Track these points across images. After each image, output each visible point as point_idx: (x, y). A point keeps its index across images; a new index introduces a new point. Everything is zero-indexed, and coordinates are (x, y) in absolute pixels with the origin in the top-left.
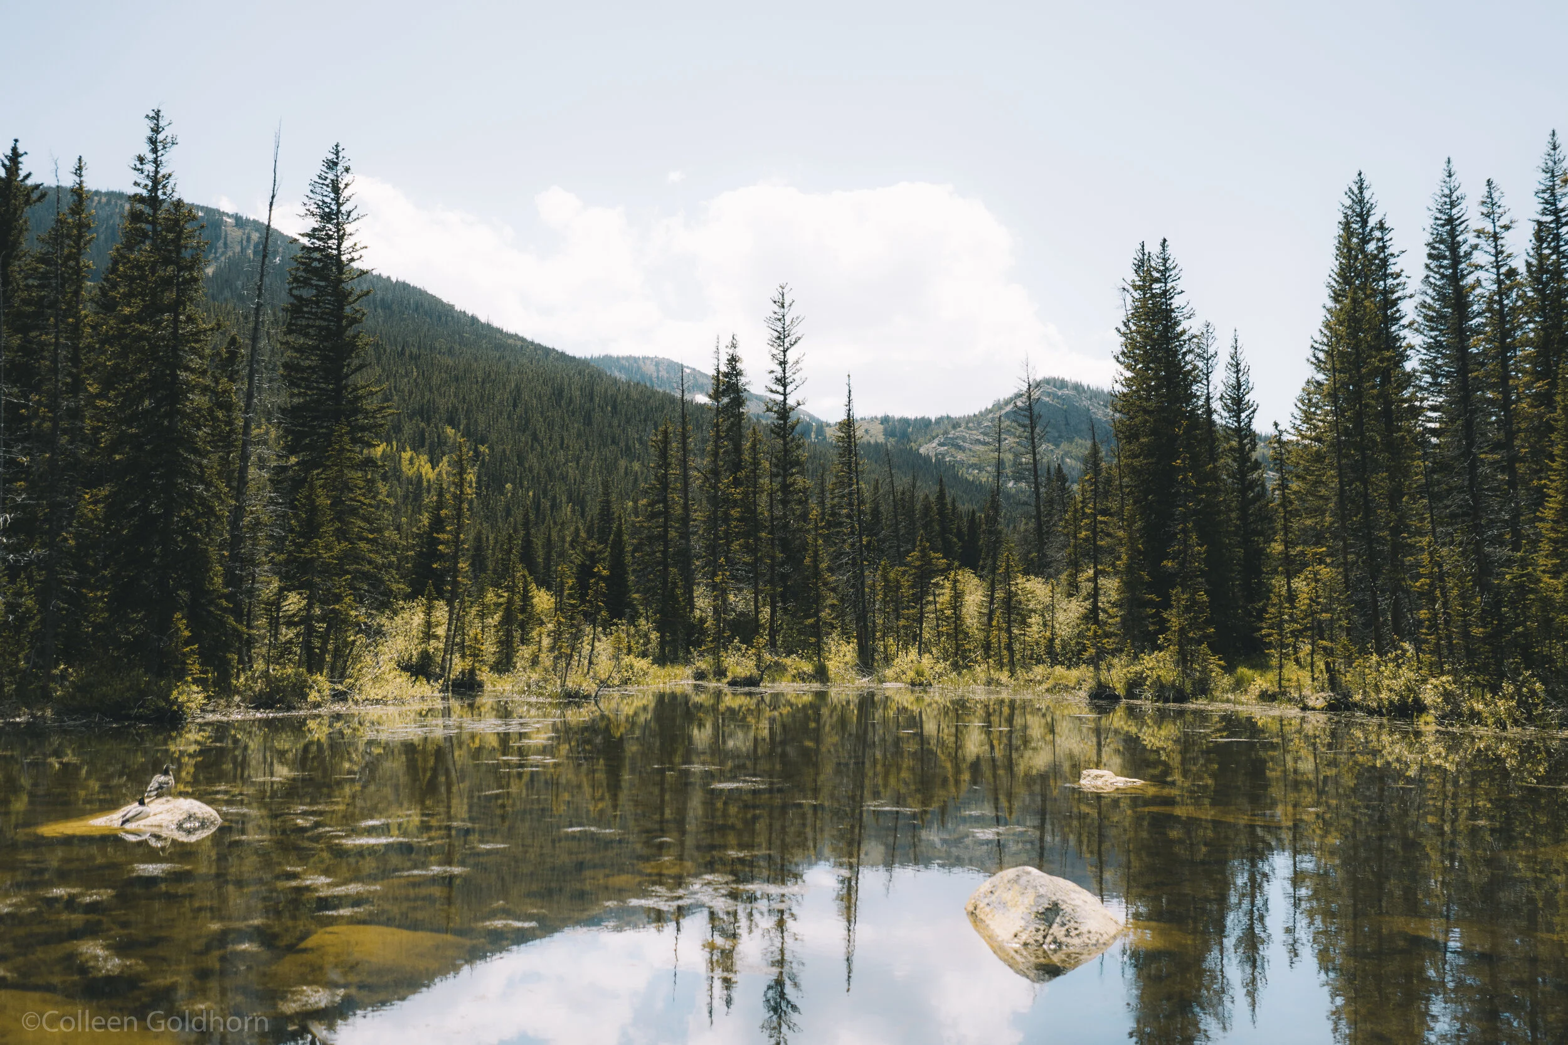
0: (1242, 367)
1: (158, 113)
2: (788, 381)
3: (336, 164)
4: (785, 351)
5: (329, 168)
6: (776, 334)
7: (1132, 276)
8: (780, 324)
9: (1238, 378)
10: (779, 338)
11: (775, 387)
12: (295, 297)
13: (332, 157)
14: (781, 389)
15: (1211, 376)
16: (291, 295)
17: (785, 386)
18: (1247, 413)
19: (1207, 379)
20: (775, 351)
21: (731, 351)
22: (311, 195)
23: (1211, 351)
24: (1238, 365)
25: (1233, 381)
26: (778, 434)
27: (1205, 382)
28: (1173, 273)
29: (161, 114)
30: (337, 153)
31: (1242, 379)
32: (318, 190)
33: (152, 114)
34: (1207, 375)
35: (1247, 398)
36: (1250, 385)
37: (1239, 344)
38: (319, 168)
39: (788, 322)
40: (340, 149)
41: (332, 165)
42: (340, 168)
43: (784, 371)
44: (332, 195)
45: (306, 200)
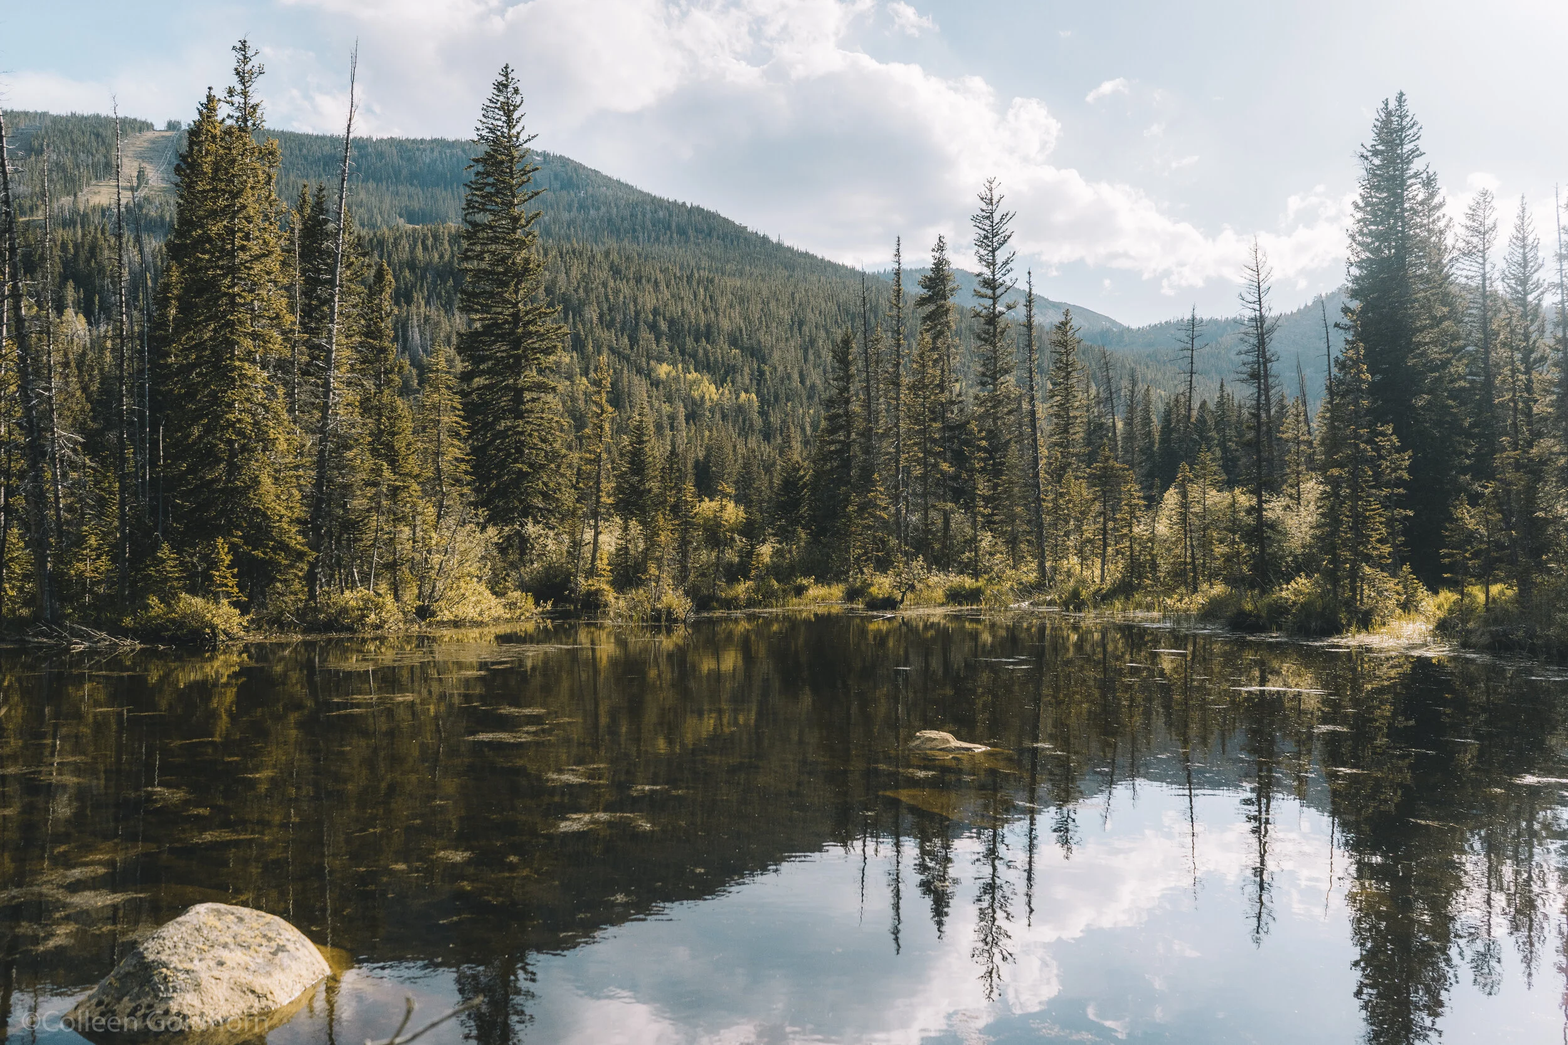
0: (1530, 240)
1: (244, 43)
2: (997, 283)
3: (506, 86)
4: (993, 251)
5: (500, 91)
6: (983, 233)
7: (1369, 138)
8: (988, 222)
9: (1524, 254)
10: (986, 237)
11: (984, 291)
12: (470, 223)
13: (501, 79)
14: (989, 292)
15: (1488, 252)
16: (466, 221)
17: (994, 289)
18: (1535, 294)
19: (1483, 257)
20: (982, 252)
21: (937, 255)
22: (484, 120)
23: (1489, 223)
24: (1524, 239)
25: (1518, 258)
26: (986, 340)
27: (1480, 260)
28: (1411, 132)
29: (247, 45)
30: (506, 75)
31: (1529, 255)
32: (490, 114)
33: (239, 45)
34: (1483, 252)
35: (1535, 277)
36: (1540, 261)
37: (1527, 214)
38: (490, 92)
39: (996, 220)
40: (509, 70)
41: (501, 87)
42: (510, 89)
43: (993, 272)
44: (504, 118)
45: (480, 126)
